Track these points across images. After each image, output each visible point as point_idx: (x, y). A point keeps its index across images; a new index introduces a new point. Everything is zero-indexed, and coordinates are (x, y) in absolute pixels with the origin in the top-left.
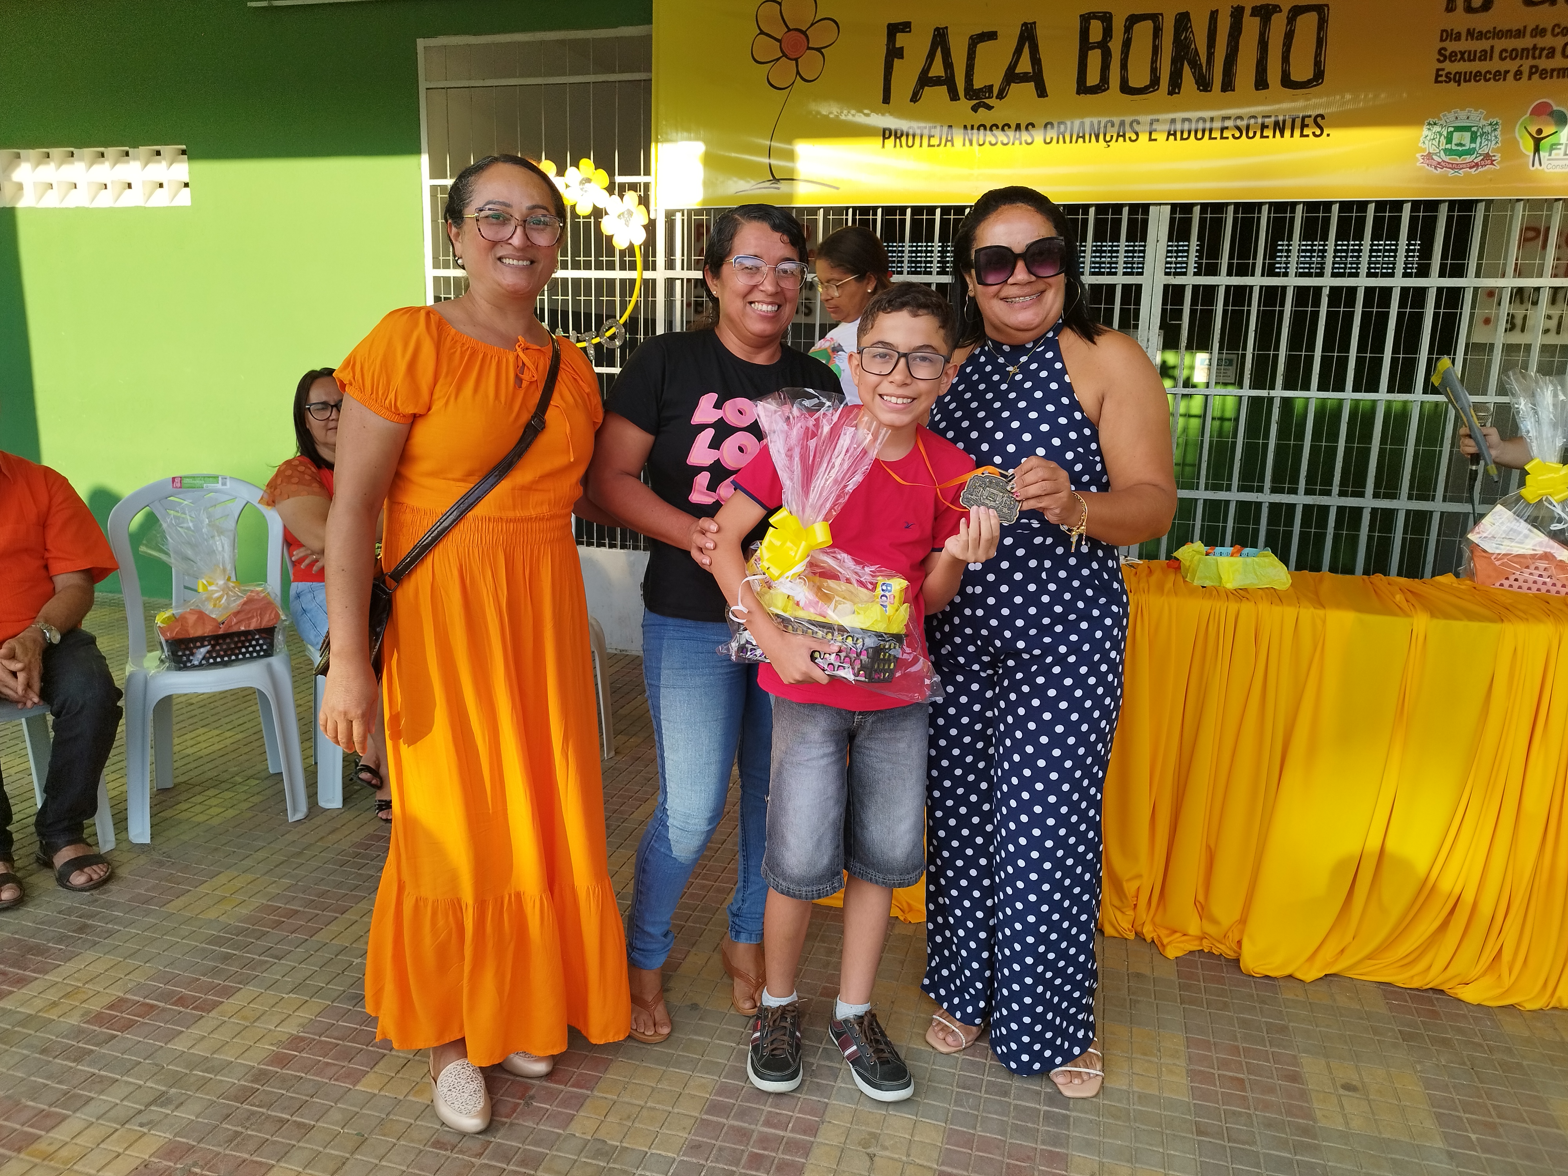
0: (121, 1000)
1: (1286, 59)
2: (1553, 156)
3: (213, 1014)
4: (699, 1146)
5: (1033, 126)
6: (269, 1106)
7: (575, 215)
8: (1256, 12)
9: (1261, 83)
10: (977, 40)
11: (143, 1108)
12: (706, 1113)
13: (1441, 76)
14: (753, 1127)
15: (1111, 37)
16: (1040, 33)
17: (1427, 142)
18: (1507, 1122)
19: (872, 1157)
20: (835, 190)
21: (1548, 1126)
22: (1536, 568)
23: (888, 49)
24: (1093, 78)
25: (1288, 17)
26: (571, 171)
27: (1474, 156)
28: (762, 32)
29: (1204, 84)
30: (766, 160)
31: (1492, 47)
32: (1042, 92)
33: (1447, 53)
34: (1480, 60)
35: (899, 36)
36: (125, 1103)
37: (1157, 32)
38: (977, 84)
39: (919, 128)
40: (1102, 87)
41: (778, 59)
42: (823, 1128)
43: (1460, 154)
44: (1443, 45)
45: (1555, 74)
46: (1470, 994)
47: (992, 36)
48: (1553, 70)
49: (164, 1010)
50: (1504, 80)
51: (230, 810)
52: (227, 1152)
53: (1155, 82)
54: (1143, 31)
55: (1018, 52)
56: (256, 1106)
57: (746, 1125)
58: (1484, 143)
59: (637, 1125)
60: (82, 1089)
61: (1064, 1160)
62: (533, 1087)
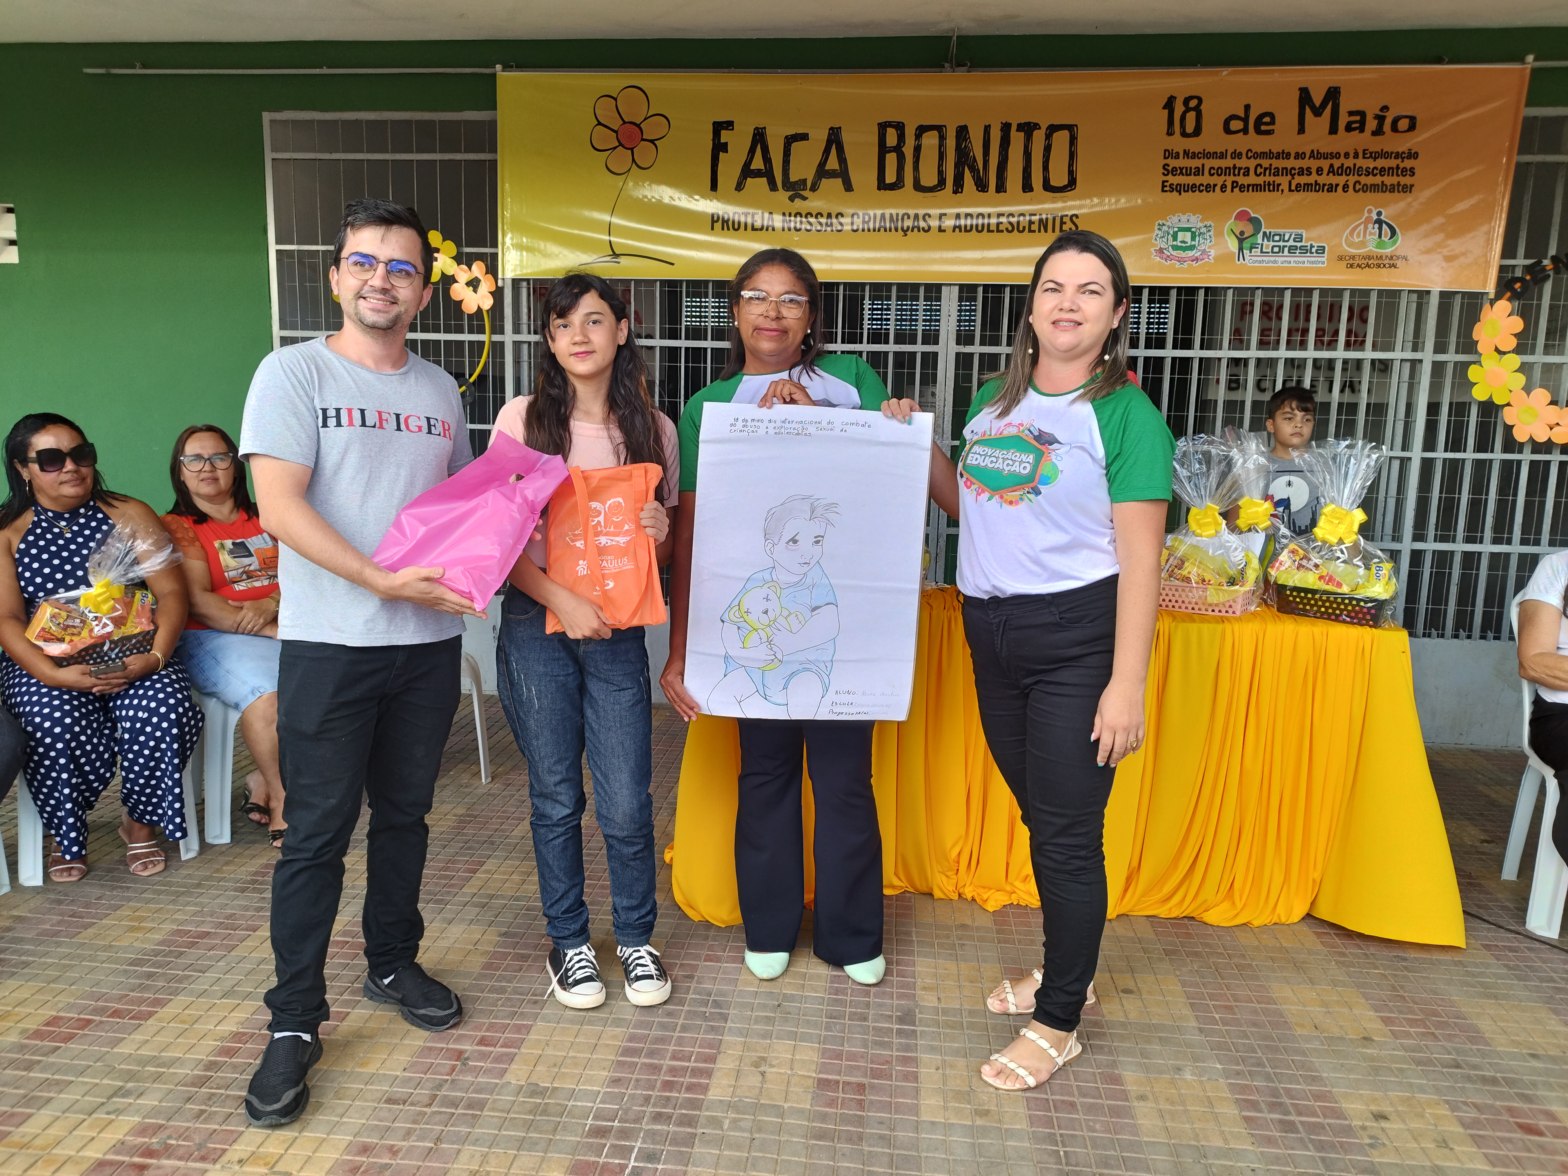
0: (56, 1018)
1: (1046, 168)
2: (1253, 254)
3: (150, 1022)
4: (619, 1080)
5: (842, 216)
8: (1021, 127)
9: (1027, 187)
10: (790, 140)
11: (105, 1101)
12: (622, 1055)
13: (1166, 186)
14: (662, 1062)
15: (904, 143)
16: (846, 137)
17: (1158, 239)
18: (1240, 1004)
19: (763, 1074)
20: (671, 266)
21: (1269, 1004)
23: (714, 143)
24: (890, 178)
25: (1045, 134)
27: (1194, 251)
28: (599, 124)
29: (982, 186)
30: (606, 237)
31: (1203, 165)
32: (848, 187)
33: (1170, 169)
34: (1195, 175)
35: (723, 133)
37: (942, 140)
38: (793, 178)
39: (743, 213)
40: (897, 185)
41: (615, 148)
42: (720, 1058)
43: (1184, 249)
44: (1167, 162)
45: (1250, 188)
47: (804, 137)
49: (101, 1022)
50: (1214, 191)
53: (942, 183)
54: (930, 140)
55: (827, 152)
57: (656, 1061)
58: (1202, 241)
59: (563, 1070)
60: (40, 1091)
61: (914, 1061)
62: (466, 1051)
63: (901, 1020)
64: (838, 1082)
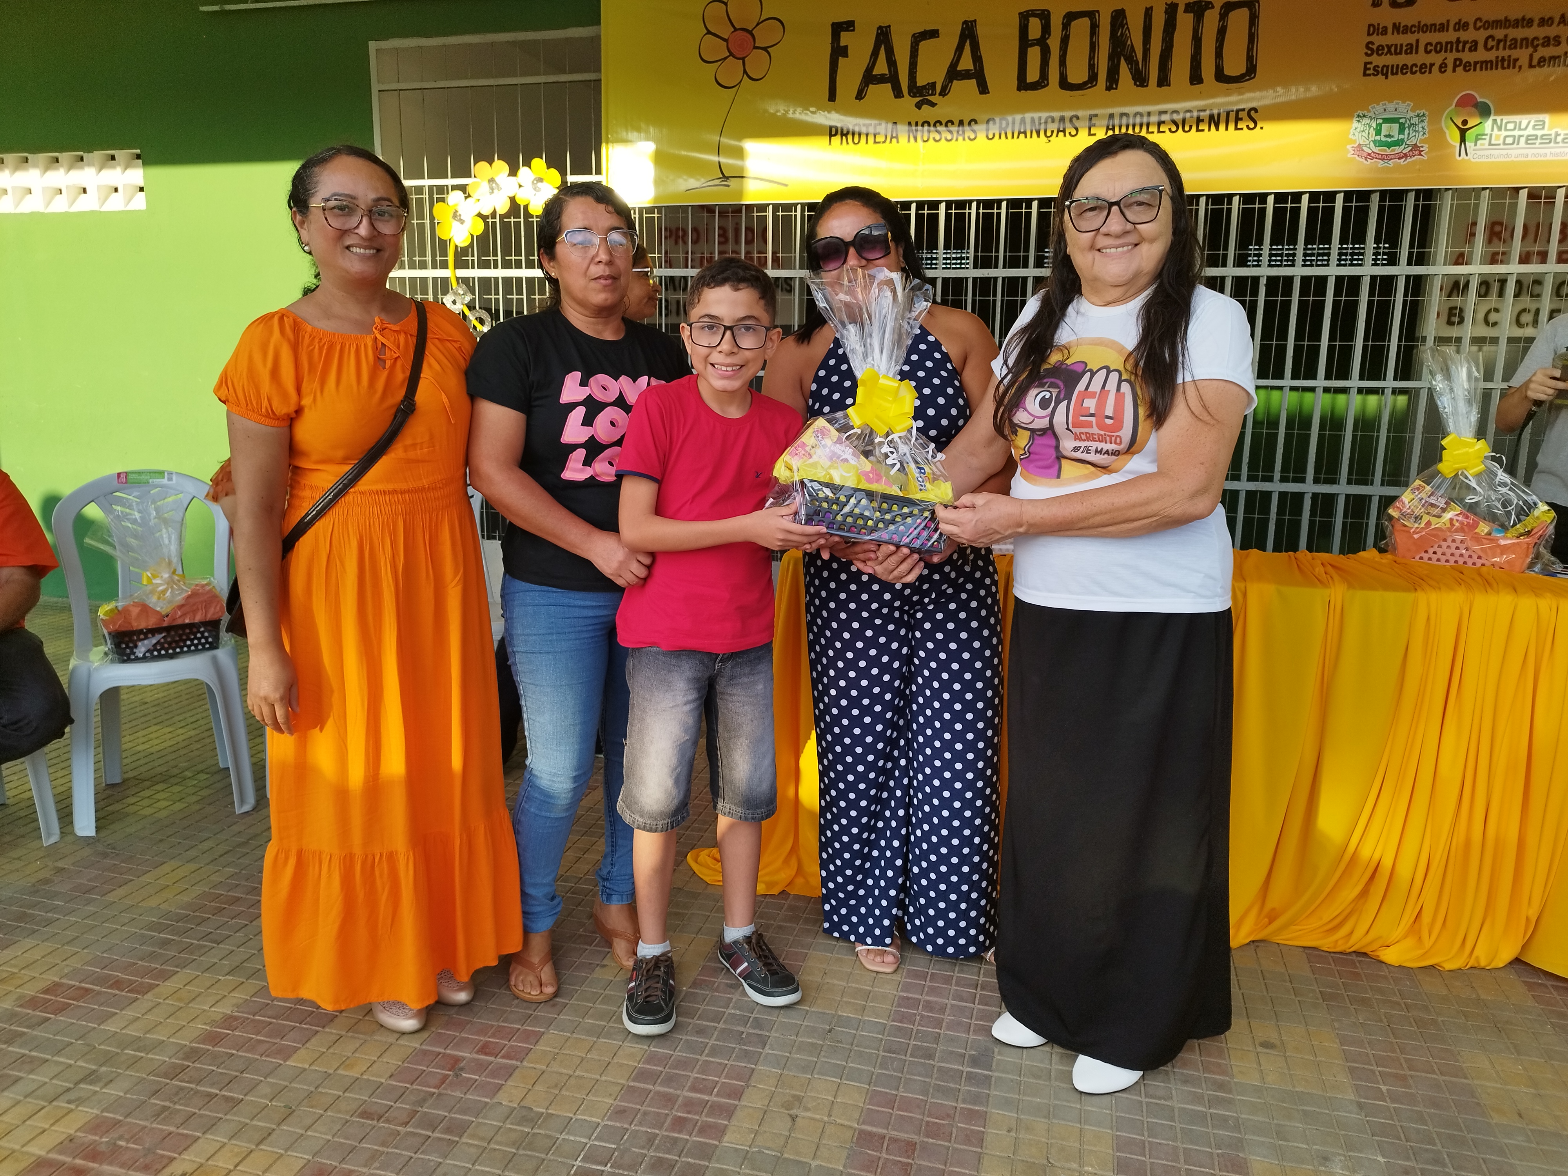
0: (57, 985)
1: (1219, 54)
2: (1478, 147)
3: (148, 996)
4: (625, 1111)
5: (976, 122)
6: (199, 1082)
7: (528, 215)
8: (1188, 8)
9: (1196, 78)
10: (918, 38)
11: (72, 1086)
12: (634, 1080)
13: (1369, 69)
14: (679, 1092)
15: (1050, 35)
16: (981, 31)
17: (1357, 134)
18: (1418, 1074)
19: (793, 1118)
20: (784, 187)
21: (1456, 1076)
22: (1454, 541)
23: (832, 47)
24: (1033, 76)
25: (1220, 14)
26: (523, 171)
27: (1403, 147)
28: (709, 32)
29: (1140, 80)
30: (715, 158)
31: (1418, 41)
32: (983, 89)
33: (1375, 47)
34: (1406, 53)
35: (843, 34)
36: (54, 1081)
37: (1094, 28)
38: (921, 82)
39: (864, 125)
40: (1041, 83)
41: (725, 59)
42: (748, 1091)
43: (1389, 145)
44: (1370, 39)
45: (1478, 66)
46: (1391, 956)
47: (933, 34)
48: (1476, 63)
49: (99, 993)
50: (1430, 72)
51: (177, 804)
52: (154, 1125)
53: (1093, 78)
54: (1081, 28)
55: (960, 50)
56: (188, 1082)
57: (671, 1091)
58: (1412, 134)
59: (564, 1092)
60: (12, 1069)
61: (982, 1118)
62: (464, 1058)
63: (975, 1062)
64: (883, 1137)
